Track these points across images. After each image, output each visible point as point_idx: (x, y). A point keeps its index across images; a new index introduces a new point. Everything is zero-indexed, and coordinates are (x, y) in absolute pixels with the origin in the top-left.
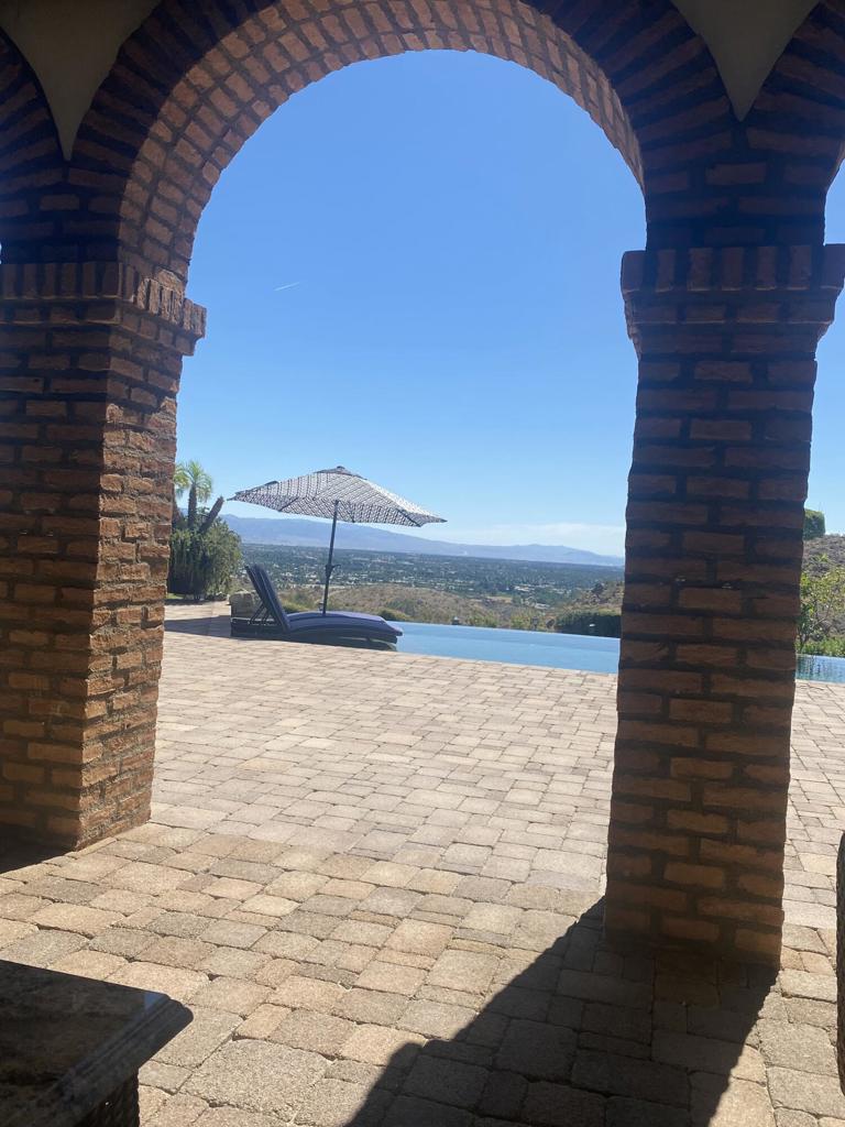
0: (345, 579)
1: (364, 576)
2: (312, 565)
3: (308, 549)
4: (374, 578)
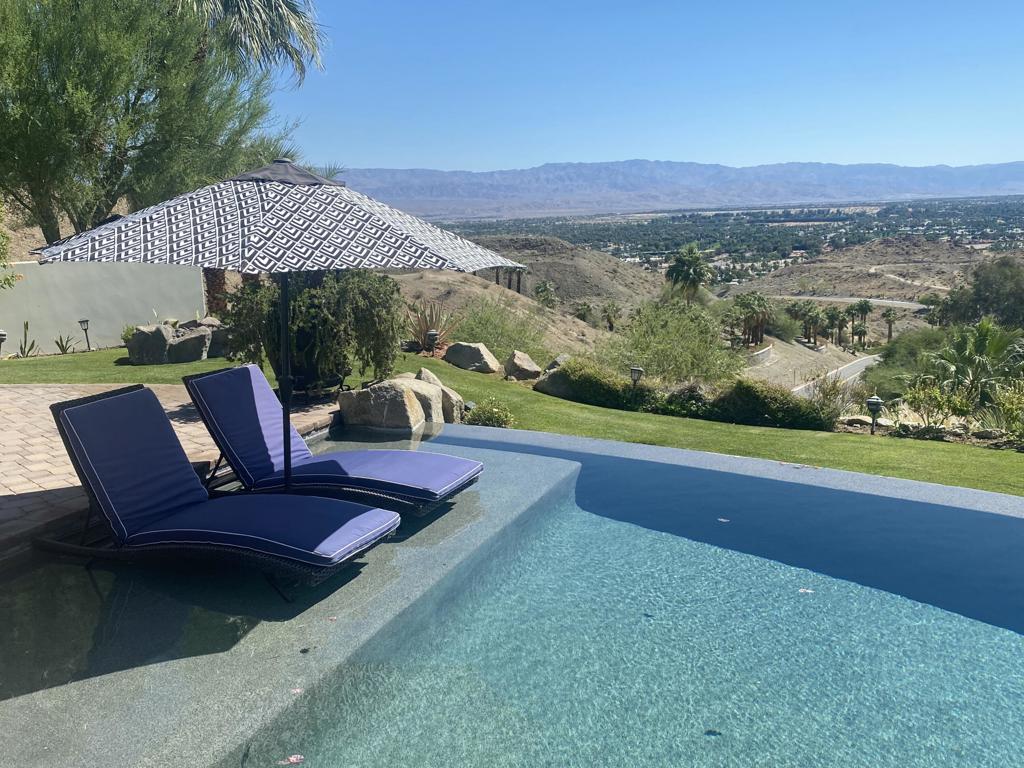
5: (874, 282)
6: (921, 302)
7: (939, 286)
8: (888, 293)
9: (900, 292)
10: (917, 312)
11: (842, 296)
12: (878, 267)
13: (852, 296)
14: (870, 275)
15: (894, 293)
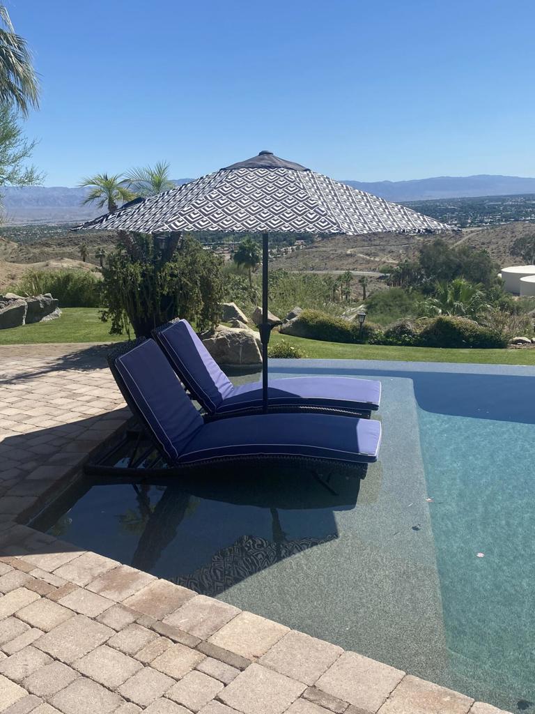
0: (481, 221)
1: (497, 218)
2: (453, 213)
3: (450, 201)
4: (507, 219)
5: (351, 260)
6: (381, 272)
7: (391, 261)
8: (360, 267)
9: (367, 266)
10: (378, 278)
11: (331, 269)
12: (352, 250)
13: (337, 269)
14: (348, 255)
15: (364, 266)
